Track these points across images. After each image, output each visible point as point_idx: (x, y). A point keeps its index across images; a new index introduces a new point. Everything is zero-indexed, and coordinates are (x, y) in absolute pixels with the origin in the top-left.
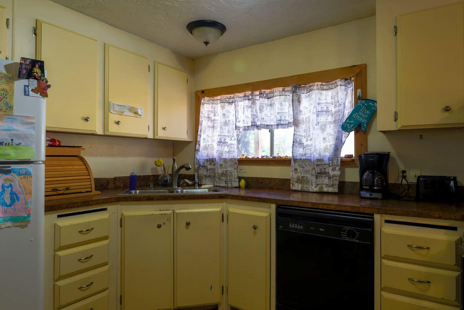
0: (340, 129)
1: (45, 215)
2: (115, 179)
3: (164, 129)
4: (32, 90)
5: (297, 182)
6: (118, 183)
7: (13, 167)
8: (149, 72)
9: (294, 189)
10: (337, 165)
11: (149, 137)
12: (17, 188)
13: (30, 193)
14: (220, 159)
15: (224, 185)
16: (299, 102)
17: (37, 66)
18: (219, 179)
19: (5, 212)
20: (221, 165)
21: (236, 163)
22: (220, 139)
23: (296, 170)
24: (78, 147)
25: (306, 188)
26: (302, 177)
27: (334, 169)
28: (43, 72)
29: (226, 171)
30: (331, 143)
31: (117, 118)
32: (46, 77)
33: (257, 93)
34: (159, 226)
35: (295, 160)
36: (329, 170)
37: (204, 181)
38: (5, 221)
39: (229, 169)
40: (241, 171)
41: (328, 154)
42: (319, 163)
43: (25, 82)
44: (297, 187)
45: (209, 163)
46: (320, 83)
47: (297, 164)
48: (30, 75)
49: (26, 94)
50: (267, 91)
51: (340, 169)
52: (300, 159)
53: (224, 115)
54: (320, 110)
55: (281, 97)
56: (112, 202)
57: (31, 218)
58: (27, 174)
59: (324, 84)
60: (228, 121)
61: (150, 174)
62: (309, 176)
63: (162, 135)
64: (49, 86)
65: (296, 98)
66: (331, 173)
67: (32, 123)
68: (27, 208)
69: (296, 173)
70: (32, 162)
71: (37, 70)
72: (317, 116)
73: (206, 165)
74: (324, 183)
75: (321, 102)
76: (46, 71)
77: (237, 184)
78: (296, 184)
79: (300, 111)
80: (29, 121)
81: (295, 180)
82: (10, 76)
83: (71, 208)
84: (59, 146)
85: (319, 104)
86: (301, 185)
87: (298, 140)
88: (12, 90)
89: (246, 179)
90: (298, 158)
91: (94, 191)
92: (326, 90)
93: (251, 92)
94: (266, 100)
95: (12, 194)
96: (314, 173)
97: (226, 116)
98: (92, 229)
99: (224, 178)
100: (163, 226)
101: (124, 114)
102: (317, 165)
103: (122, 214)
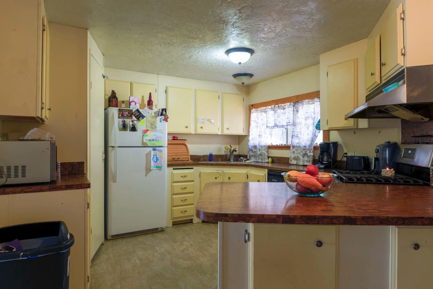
0: (315, 128)
1: (168, 167)
2: (204, 156)
3: (228, 129)
4: (163, 120)
5: (293, 159)
6: (205, 158)
7: (157, 148)
8: (219, 98)
9: (291, 163)
10: (312, 150)
11: (219, 134)
12: (158, 156)
13: (162, 158)
14: (259, 145)
15: (260, 161)
16: (297, 111)
17: (164, 110)
18: (259, 157)
19: (154, 164)
20: (259, 149)
21: (266, 148)
22: (259, 134)
23: (294, 152)
24: (185, 140)
25: (298, 163)
26: (297, 157)
27: (310, 152)
28: (166, 112)
29: (262, 153)
30: (310, 136)
31: (201, 125)
32: (167, 114)
33: (277, 106)
34: (216, 178)
35: (294, 147)
36: (308, 152)
37: (251, 158)
38: (154, 167)
39: (263, 151)
40: (271, 153)
41: (308, 143)
42: (305, 148)
43: (160, 117)
44: (294, 162)
45: (254, 148)
46: (308, 100)
47: (295, 149)
48: (162, 114)
49: (161, 122)
50: (283, 105)
51: (313, 152)
52: (296, 146)
53: (262, 119)
54: (307, 117)
55: (289, 108)
56: (195, 165)
57: (162, 167)
58: (161, 151)
59: (310, 100)
60: (264, 123)
61: (224, 154)
62: (299, 155)
63: (226, 132)
64: (168, 118)
65: (295, 110)
66: (309, 154)
67: (163, 132)
68: (161, 163)
69: (293, 154)
70: (163, 147)
71: (164, 112)
72: (305, 120)
73: (252, 149)
74: (305, 160)
75: (308, 111)
76: (167, 112)
77: (267, 161)
78: (293, 161)
79: (298, 117)
80: (162, 131)
81: (293, 158)
82: (156, 116)
83: (178, 166)
84: (177, 139)
85: (306, 113)
86: (296, 161)
87: (296, 135)
88: (156, 121)
89: (272, 157)
90: (295, 145)
91: (190, 160)
92: (311, 104)
93: (273, 106)
94: (282, 110)
95: (156, 158)
96: (302, 154)
97: (263, 120)
98: (187, 176)
99: (261, 157)
100: (218, 178)
101: (205, 123)
102: (304, 150)
103: (200, 171)
